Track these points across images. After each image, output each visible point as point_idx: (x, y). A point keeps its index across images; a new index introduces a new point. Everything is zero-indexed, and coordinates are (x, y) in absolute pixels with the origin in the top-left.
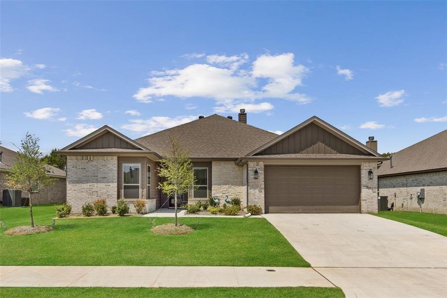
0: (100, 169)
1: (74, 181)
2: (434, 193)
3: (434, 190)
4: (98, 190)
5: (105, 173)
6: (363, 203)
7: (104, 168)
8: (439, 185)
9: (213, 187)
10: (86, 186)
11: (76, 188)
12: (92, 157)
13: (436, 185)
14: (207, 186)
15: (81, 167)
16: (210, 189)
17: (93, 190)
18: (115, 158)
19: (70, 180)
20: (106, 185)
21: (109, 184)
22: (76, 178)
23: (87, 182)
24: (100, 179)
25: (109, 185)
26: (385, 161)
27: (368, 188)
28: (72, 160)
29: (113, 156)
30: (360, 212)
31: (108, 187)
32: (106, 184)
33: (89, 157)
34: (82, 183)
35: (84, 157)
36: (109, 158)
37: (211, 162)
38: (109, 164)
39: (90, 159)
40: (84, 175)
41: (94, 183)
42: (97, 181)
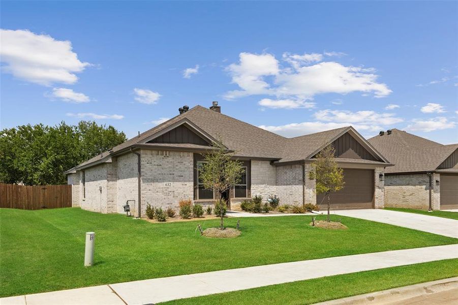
0: (177, 166)
1: (149, 179)
2: (394, 192)
3: (394, 190)
4: (175, 190)
5: (181, 171)
6: (376, 200)
7: (181, 166)
8: (399, 185)
9: (252, 186)
10: (162, 185)
11: (151, 187)
12: (168, 152)
13: (396, 185)
14: (246, 185)
15: (156, 163)
16: (249, 189)
17: (170, 190)
18: (191, 154)
19: (145, 178)
20: (183, 185)
21: (185, 183)
22: (151, 176)
23: (163, 180)
24: (177, 178)
25: (186, 185)
26: (388, 167)
27: (379, 188)
28: (146, 154)
29: (189, 152)
30: (373, 207)
31: (184, 186)
32: (183, 183)
33: (164, 153)
34: (157, 181)
35: (160, 152)
36: (186, 154)
37: (250, 161)
38: (186, 161)
39: (166, 155)
40: (160, 172)
41: (170, 181)
42: (174, 180)
